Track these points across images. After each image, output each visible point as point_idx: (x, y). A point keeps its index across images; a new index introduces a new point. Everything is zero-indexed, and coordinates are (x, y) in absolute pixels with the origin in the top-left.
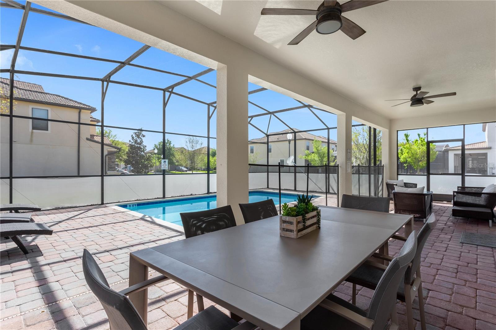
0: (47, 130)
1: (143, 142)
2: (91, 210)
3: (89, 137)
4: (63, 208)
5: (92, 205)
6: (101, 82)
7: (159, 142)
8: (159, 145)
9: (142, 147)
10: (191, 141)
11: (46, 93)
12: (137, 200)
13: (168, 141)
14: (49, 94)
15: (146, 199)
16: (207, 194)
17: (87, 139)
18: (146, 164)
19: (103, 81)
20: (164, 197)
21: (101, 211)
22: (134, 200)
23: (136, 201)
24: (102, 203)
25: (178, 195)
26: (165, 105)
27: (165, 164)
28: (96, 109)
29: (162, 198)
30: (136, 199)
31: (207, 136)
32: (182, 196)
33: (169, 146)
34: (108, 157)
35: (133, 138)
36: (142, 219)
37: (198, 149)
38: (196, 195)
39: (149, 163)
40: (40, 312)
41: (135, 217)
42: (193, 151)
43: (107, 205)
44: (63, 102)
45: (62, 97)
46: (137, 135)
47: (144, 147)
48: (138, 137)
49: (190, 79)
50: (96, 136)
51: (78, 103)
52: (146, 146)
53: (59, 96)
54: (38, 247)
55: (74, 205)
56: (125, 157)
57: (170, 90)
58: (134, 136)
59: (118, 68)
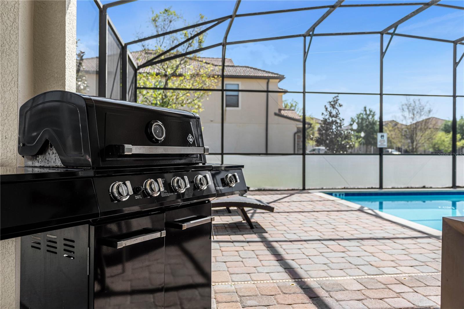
0: (238, 106)
1: (339, 114)
2: (293, 194)
3: (277, 112)
4: (264, 190)
5: (292, 190)
6: (302, 38)
7: (357, 115)
8: (358, 118)
9: (338, 121)
10: (410, 108)
11: (237, 66)
12: (345, 188)
13: (371, 111)
14: (239, 66)
15: (356, 187)
16: (452, 187)
17: (276, 114)
18: (344, 144)
19: (304, 36)
20: (381, 187)
21: (304, 196)
22: (340, 187)
23: (342, 189)
24: (304, 189)
25: (403, 186)
26: (383, 54)
27: (382, 139)
28: (284, 77)
29: (377, 188)
30: (343, 187)
31: (452, 95)
32: (408, 188)
33: (373, 119)
34: (298, 136)
35: (326, 109)
36: (361, 210)
37: (423, 121)
38: (431, 188)
39: (348, 142)
40: (291, 284)
41: (350, 207)
42: (416, 124)
43: (310, 191)
44: (253, 73)
45: (251, 68)
46: (332, 105)
47: (341, 121)
48: (334, 108)
49: (426, 6)
50: (284, 110)
51: (267, 72)
52: (343, 120)
53: (248, 67)
54: (260, 225)
55: (275, 188)
56: (317, 135)
57: (391, 31)
58: (328, 106)
59: (325, 15)
